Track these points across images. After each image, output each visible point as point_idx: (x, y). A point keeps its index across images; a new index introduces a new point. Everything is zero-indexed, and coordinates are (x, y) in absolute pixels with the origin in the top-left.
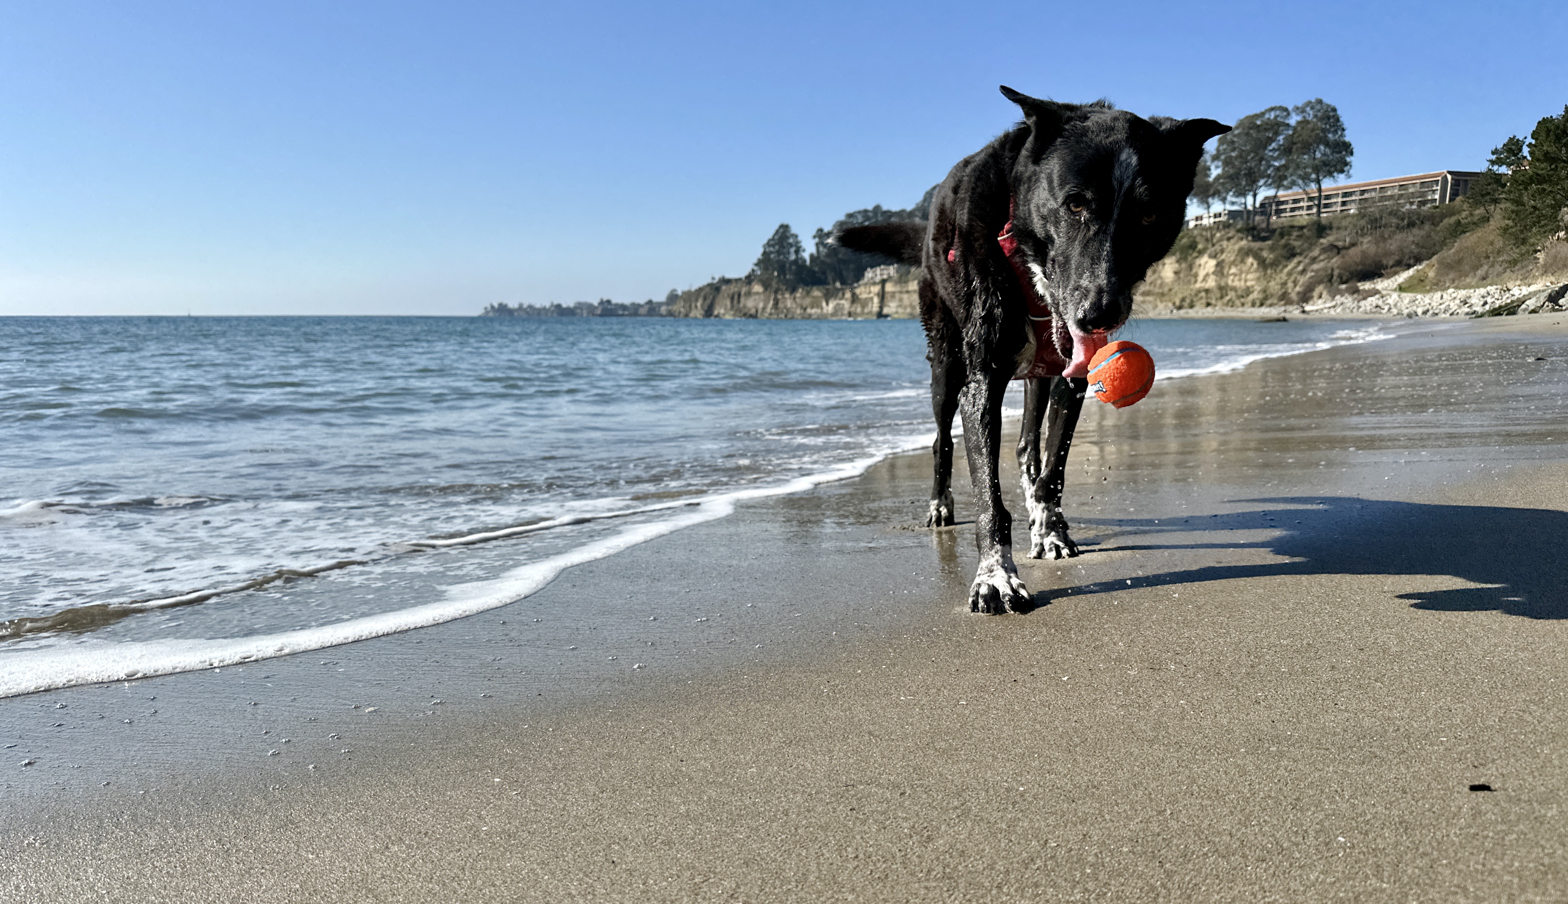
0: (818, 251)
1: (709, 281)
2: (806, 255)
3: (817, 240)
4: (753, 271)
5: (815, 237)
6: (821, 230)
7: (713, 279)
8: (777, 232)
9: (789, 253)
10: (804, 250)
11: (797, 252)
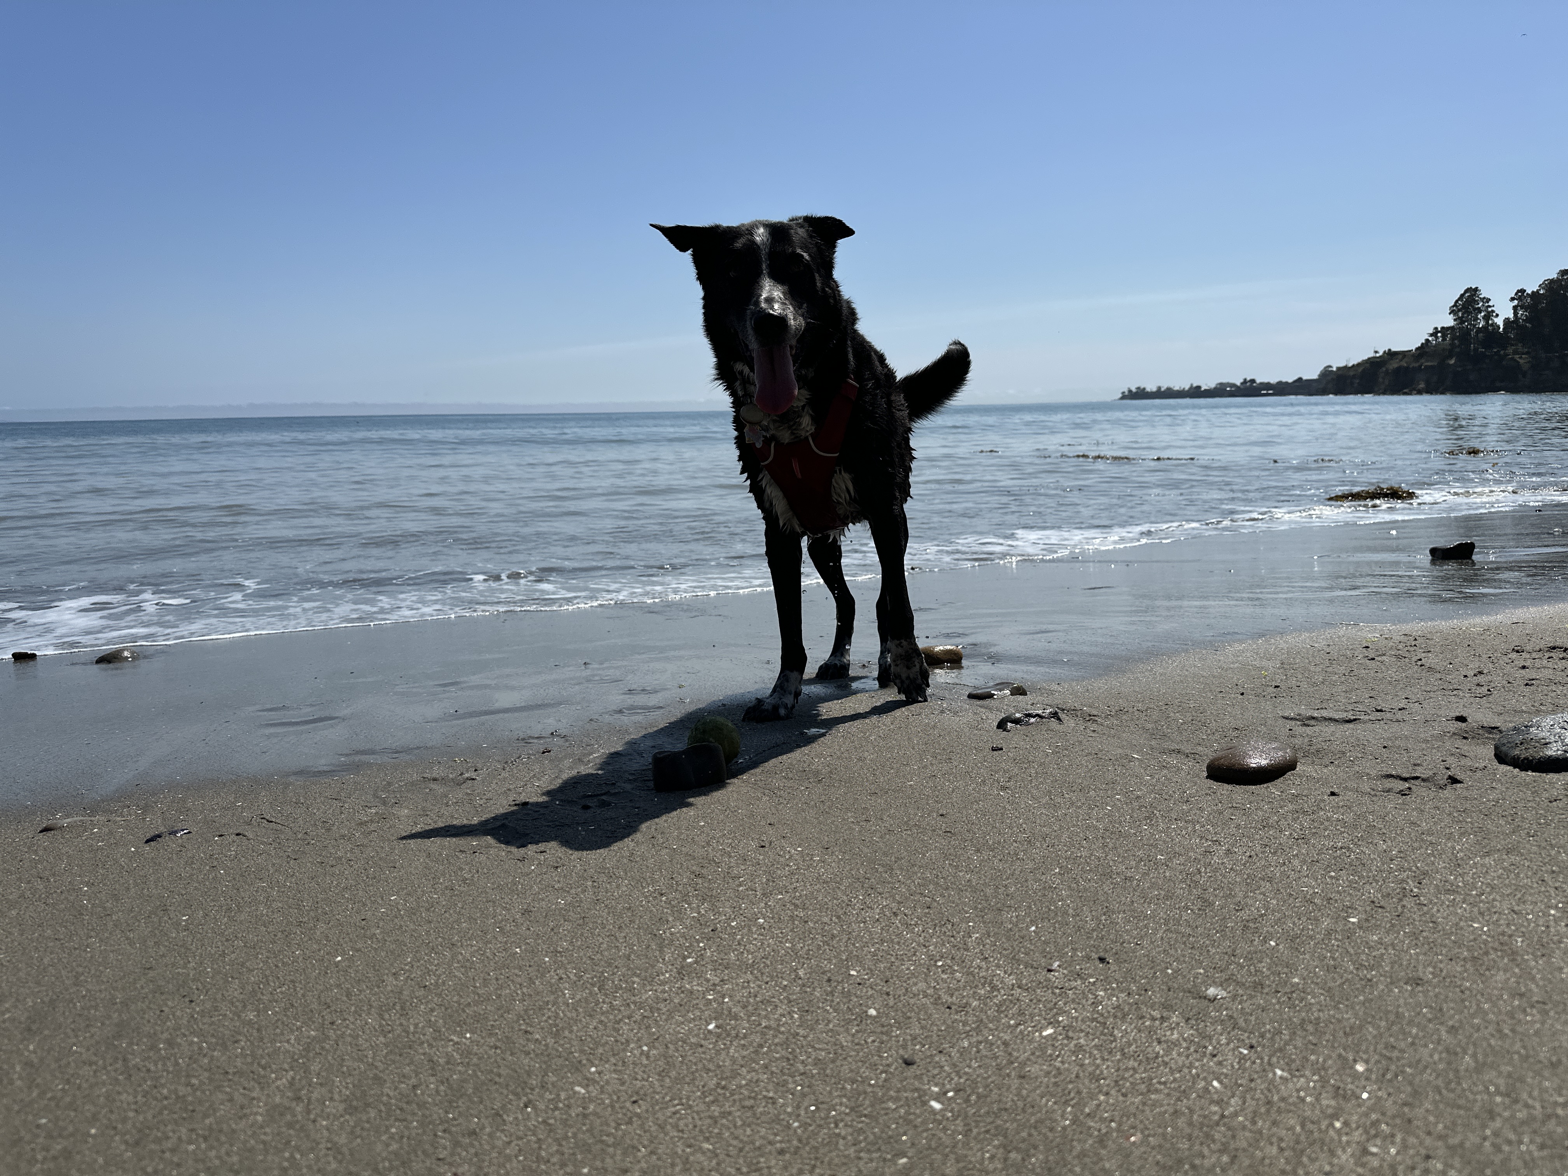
0: (1515, 314)
1: (1372, 355)
2: (1500, 321)
3: (1516, 302)
4: (1427, 340)
5: (1512, 299)
6: (1522, 291)
7: (1376, 352)
8: (1462, 296)
9: (1476, 319)
10: (1497, 315)
11: (1487, 317)
